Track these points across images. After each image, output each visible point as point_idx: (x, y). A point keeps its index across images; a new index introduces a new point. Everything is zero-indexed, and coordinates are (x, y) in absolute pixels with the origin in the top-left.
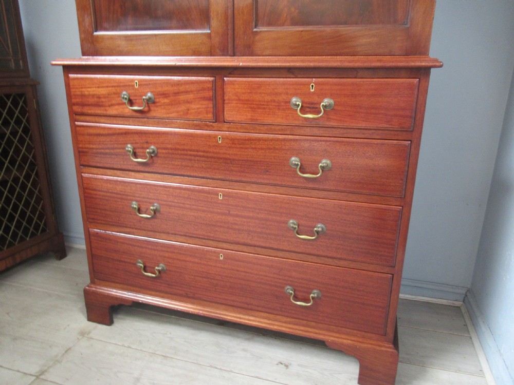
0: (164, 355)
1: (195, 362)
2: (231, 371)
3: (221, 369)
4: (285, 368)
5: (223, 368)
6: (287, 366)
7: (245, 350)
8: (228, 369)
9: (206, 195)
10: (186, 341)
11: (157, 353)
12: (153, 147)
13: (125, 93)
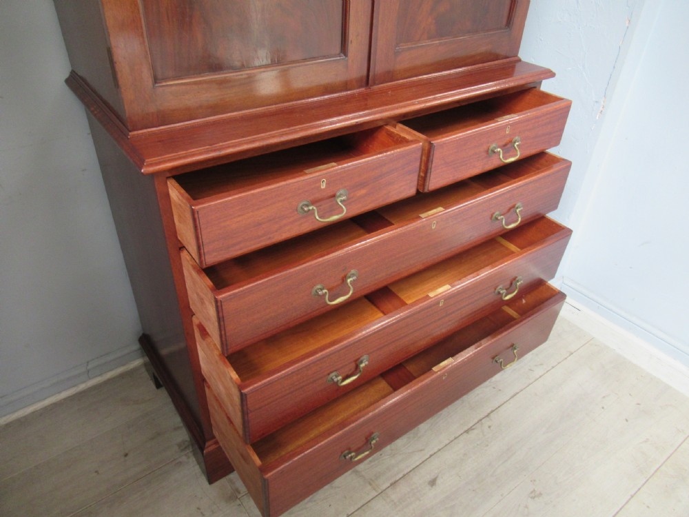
12: (353, 271)
13: (305, 203)
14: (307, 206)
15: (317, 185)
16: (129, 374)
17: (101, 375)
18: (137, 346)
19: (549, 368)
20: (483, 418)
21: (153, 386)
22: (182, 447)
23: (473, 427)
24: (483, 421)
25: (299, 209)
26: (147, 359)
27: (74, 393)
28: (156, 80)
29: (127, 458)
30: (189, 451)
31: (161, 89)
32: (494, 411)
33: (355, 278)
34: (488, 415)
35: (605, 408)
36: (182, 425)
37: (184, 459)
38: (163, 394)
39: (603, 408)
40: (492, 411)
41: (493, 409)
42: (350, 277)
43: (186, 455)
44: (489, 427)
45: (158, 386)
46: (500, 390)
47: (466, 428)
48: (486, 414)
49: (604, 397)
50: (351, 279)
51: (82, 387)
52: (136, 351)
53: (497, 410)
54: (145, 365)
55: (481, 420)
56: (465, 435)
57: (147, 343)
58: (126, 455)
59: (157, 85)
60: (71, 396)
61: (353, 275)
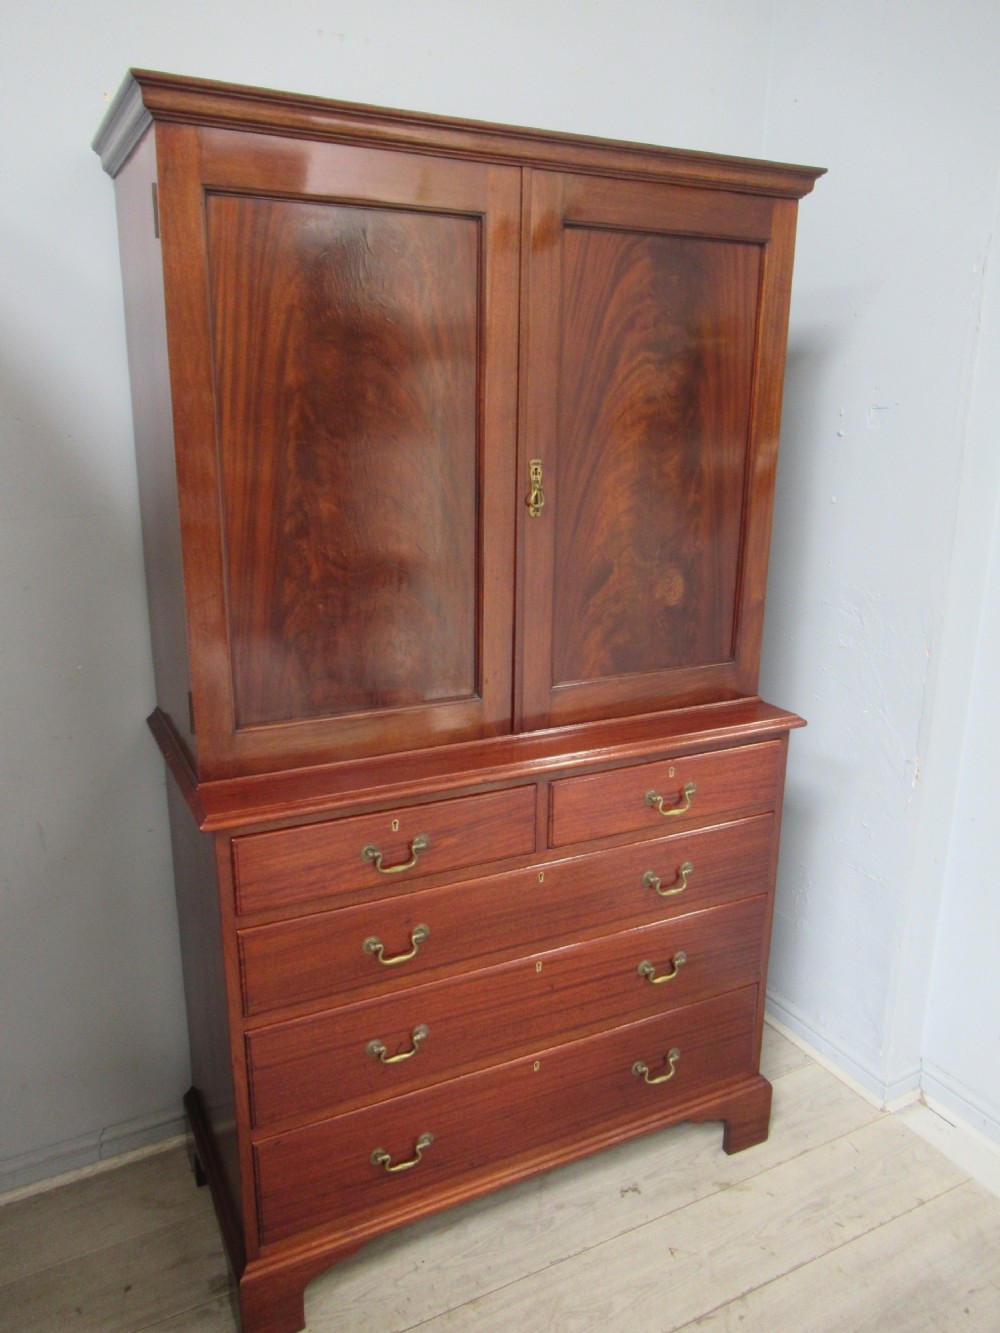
0: (467, 1300)
1: (525, 1274)
2: (586, 1249)
3: (569, 1257)
4: (636, 1194)
5: (571, 1253)
6: (635, 1190)
7: (560, 1207)
8: (580, 1249)
9: (514, 974)
10: (465, 1256)
11: (453, 1305)
12: (421, 926)
13: (372, 847)
14: (373, 851)
15: (388, 826)
16: (162, 1158)
17: (119, 1154)
18: (180, 1111)
19: (874, 1225)
20: (733, 1300)
21: (193, 1182)
22: (215, 1287)
23: (711, 1315)
24: (731, 1305)
25: (363, 854)
26: (192, 1136)
27: (74, 1180)
28: (238, 726)
29: (129, 1293)
30: (224, 1295)
31: (243, 735)
32: (754, 1290)
33: (422, 935)
34: (743, 1296)
35: (972, 1310)
36: (222, 1249)
37: (215, 1306)
38: (205, 1197)
39: (967, 1311)
40: (751, 1291)
41: (755, 1286)
42: (416, 933)
43: (219, 1300)
44: (741, 1318)
45: (201, 1181)
46: (773, 1254)
47: (697, 1314)
48: (740, 1294)
49: (972, 1291)
50: (417, 936)
51: (87, 1171)
52: (176, 1120)
53: (762, 1289)
54: (188, 1146)
55: (727, 1303)
56: (694, 1326)
57: (197, 1107)
58: (128, 1289)
59: (239, 731)
60: (67, 1185)
61: (421, 930)
